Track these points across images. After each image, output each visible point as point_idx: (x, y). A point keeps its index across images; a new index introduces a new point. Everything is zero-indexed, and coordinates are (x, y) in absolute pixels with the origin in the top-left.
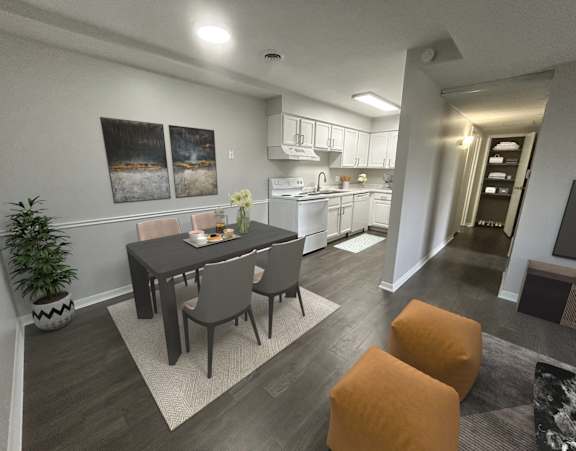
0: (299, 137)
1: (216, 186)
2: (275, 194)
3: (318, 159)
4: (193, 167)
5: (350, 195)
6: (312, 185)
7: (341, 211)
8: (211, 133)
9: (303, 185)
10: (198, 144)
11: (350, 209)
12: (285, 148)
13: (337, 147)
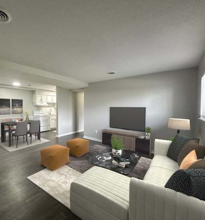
0: (41, 100)
1: (22, 112)
2: (35, 115)
4: (17, 107)
8: (22, 100)
10: (18, 103)
12: (37, 103)
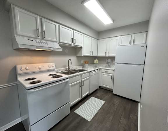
3: (61, 50)
5: (88, 72)
6: (65, 66)
7: (81, 84)
9: (55, 68)
11: (88, 81)
13: (78, 44)
